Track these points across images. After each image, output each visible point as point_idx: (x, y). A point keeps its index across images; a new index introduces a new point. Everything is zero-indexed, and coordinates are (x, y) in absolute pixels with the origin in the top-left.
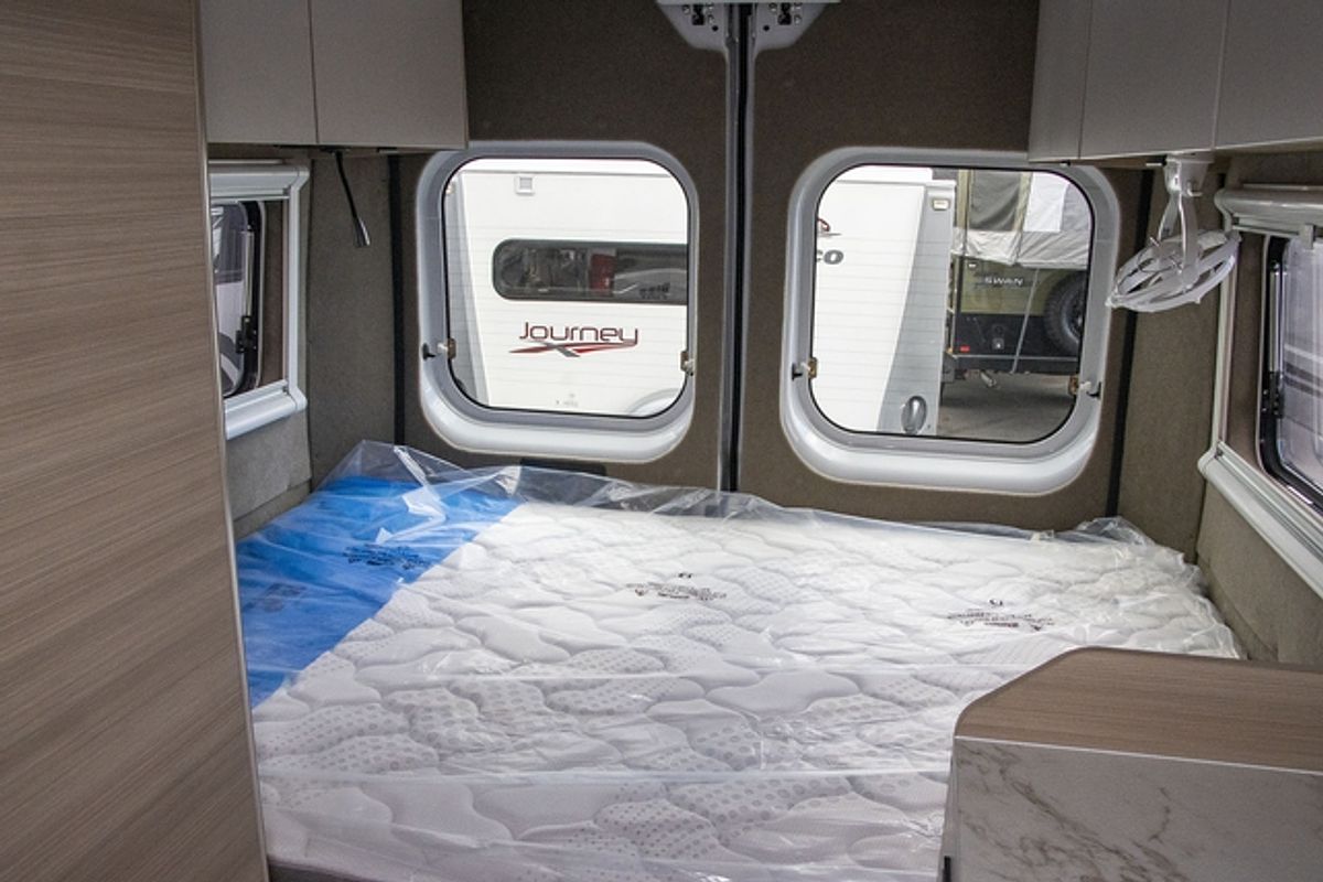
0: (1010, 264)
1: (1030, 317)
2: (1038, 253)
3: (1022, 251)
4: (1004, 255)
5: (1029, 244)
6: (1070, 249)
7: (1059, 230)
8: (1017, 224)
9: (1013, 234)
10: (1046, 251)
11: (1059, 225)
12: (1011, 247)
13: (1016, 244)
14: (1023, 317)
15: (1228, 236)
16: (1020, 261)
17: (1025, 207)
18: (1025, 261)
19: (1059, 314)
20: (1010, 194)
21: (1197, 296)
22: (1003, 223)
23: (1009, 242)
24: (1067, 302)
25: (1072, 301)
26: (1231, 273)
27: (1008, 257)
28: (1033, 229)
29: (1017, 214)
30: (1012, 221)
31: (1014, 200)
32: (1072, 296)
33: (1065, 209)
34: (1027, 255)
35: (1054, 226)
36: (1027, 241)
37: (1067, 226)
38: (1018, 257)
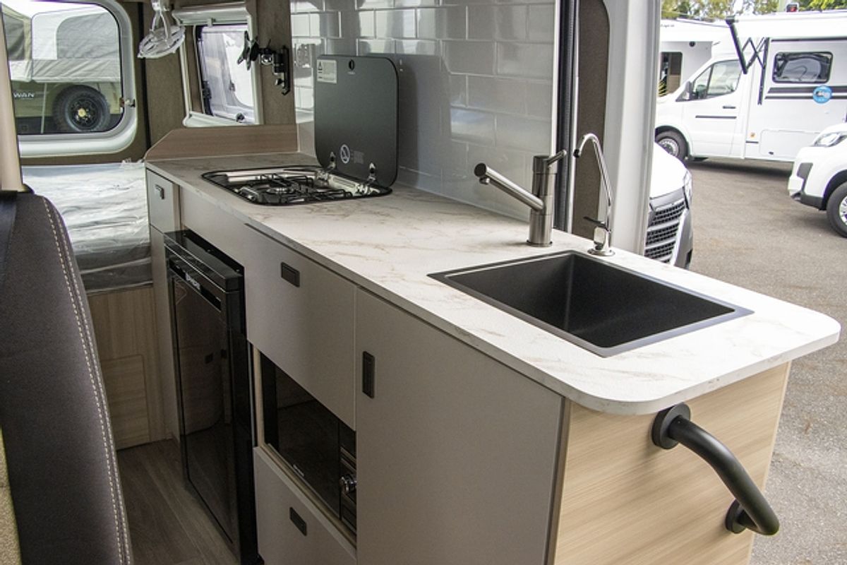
0: (28, 81)
1: (46, 117)
2: (45, 73)
3: (34, 73)
4: (22, 76)
5: (38, 67)
6: (66, 70)
7: (56, 58)
8: (27, 54)
9: (25, 62)
10: (50, 72)
11: (56, 55)
12: (26, 70)
13: (29, 68)
14: (41, 117)
15: (180, 27)
16: (34, 78)
17: (31, 43)
18: (38, 79)
19: (64, 113)
20: (18, 33)
21: (173, 50)
22: (16, 54)
23: (24, 67)
24: (67, 106)
25: (70, 106)
26: (183, 43)
27: (26, 76)
28: (40, 58)
29: (26, 48)
30: (23, 51)
31: (22, 38)
32: (69, 102)
33: (58, 44)
34: (38, 74)
35: (53, 55)
36: (36, 66)
37: (61, 55)
38: (32, 76)
